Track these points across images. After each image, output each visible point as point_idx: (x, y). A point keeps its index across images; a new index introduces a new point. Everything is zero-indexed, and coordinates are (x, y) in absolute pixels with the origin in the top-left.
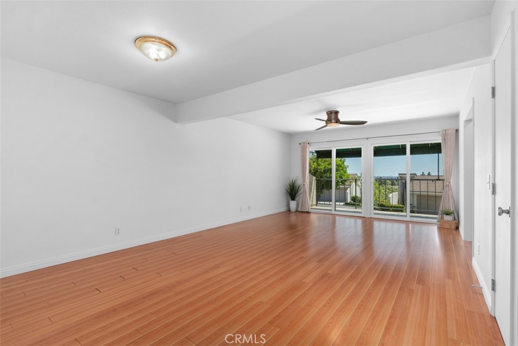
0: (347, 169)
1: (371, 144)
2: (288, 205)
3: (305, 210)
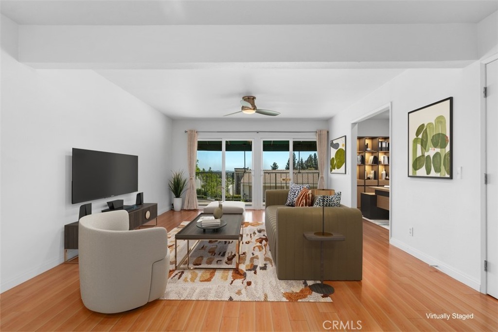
1: (261, 138)
2: (172, 203)
3: (192, 208)
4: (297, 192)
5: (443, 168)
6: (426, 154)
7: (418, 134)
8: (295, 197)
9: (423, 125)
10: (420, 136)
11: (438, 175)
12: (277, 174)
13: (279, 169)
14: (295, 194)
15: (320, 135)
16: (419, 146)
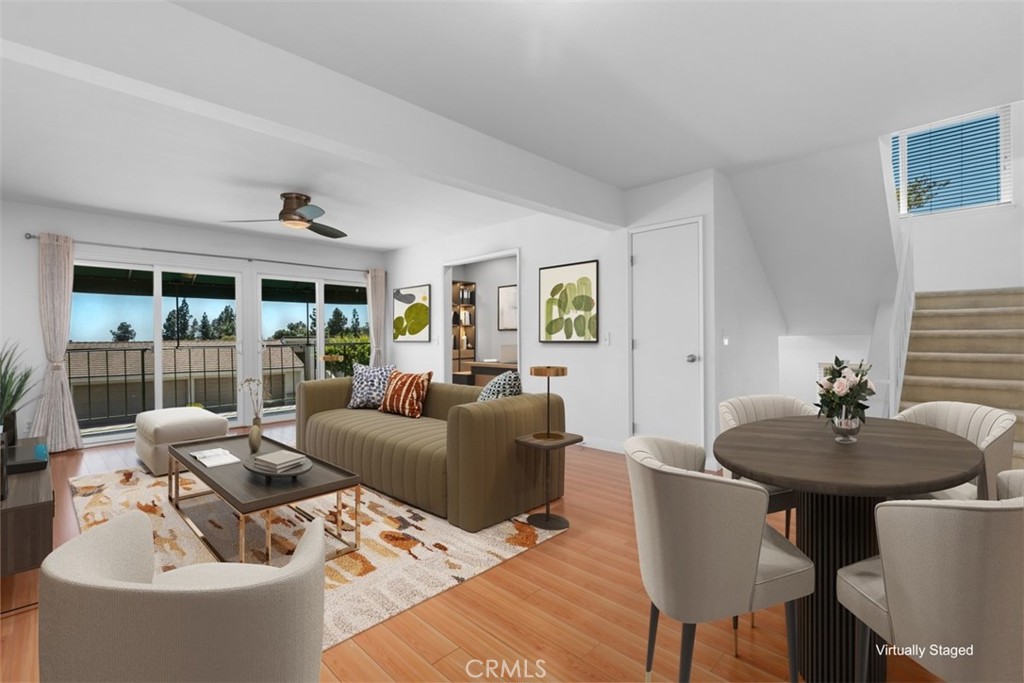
1: (257, 274)
3: (61, 448)
4: (376, 380)
5: (587, 331)
6: (565, 317)
7: (554, 293)
8: (375, 391)
9: (561, 285)
10: (557, 297)
11: (582, 339)
12: (221, 350)
13: (136, 339)
14: (373, 385)
15: (374, 278)
16: (555, 308)
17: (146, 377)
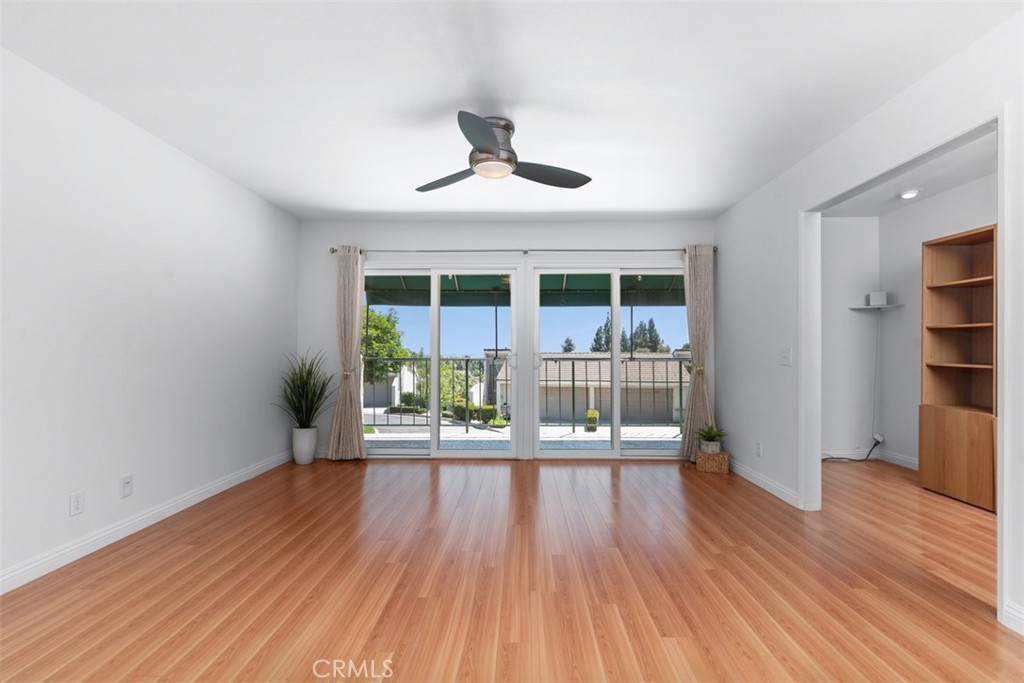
0: (402, 338)
1: (535, 268)
2: (290, 445)
3: (350, 456)
12: (576, 362)
13: (577, 350)
15: (694, 259)
17: (576, 383)
